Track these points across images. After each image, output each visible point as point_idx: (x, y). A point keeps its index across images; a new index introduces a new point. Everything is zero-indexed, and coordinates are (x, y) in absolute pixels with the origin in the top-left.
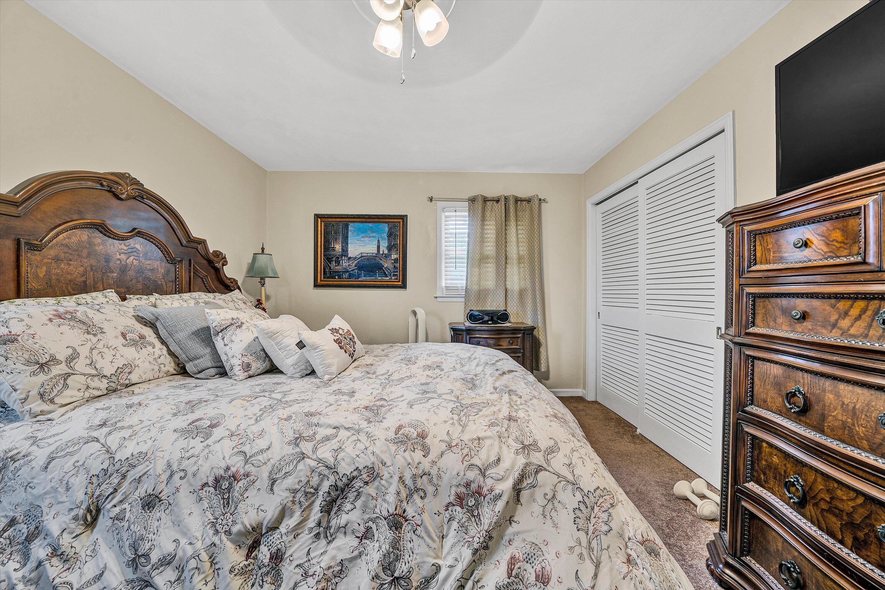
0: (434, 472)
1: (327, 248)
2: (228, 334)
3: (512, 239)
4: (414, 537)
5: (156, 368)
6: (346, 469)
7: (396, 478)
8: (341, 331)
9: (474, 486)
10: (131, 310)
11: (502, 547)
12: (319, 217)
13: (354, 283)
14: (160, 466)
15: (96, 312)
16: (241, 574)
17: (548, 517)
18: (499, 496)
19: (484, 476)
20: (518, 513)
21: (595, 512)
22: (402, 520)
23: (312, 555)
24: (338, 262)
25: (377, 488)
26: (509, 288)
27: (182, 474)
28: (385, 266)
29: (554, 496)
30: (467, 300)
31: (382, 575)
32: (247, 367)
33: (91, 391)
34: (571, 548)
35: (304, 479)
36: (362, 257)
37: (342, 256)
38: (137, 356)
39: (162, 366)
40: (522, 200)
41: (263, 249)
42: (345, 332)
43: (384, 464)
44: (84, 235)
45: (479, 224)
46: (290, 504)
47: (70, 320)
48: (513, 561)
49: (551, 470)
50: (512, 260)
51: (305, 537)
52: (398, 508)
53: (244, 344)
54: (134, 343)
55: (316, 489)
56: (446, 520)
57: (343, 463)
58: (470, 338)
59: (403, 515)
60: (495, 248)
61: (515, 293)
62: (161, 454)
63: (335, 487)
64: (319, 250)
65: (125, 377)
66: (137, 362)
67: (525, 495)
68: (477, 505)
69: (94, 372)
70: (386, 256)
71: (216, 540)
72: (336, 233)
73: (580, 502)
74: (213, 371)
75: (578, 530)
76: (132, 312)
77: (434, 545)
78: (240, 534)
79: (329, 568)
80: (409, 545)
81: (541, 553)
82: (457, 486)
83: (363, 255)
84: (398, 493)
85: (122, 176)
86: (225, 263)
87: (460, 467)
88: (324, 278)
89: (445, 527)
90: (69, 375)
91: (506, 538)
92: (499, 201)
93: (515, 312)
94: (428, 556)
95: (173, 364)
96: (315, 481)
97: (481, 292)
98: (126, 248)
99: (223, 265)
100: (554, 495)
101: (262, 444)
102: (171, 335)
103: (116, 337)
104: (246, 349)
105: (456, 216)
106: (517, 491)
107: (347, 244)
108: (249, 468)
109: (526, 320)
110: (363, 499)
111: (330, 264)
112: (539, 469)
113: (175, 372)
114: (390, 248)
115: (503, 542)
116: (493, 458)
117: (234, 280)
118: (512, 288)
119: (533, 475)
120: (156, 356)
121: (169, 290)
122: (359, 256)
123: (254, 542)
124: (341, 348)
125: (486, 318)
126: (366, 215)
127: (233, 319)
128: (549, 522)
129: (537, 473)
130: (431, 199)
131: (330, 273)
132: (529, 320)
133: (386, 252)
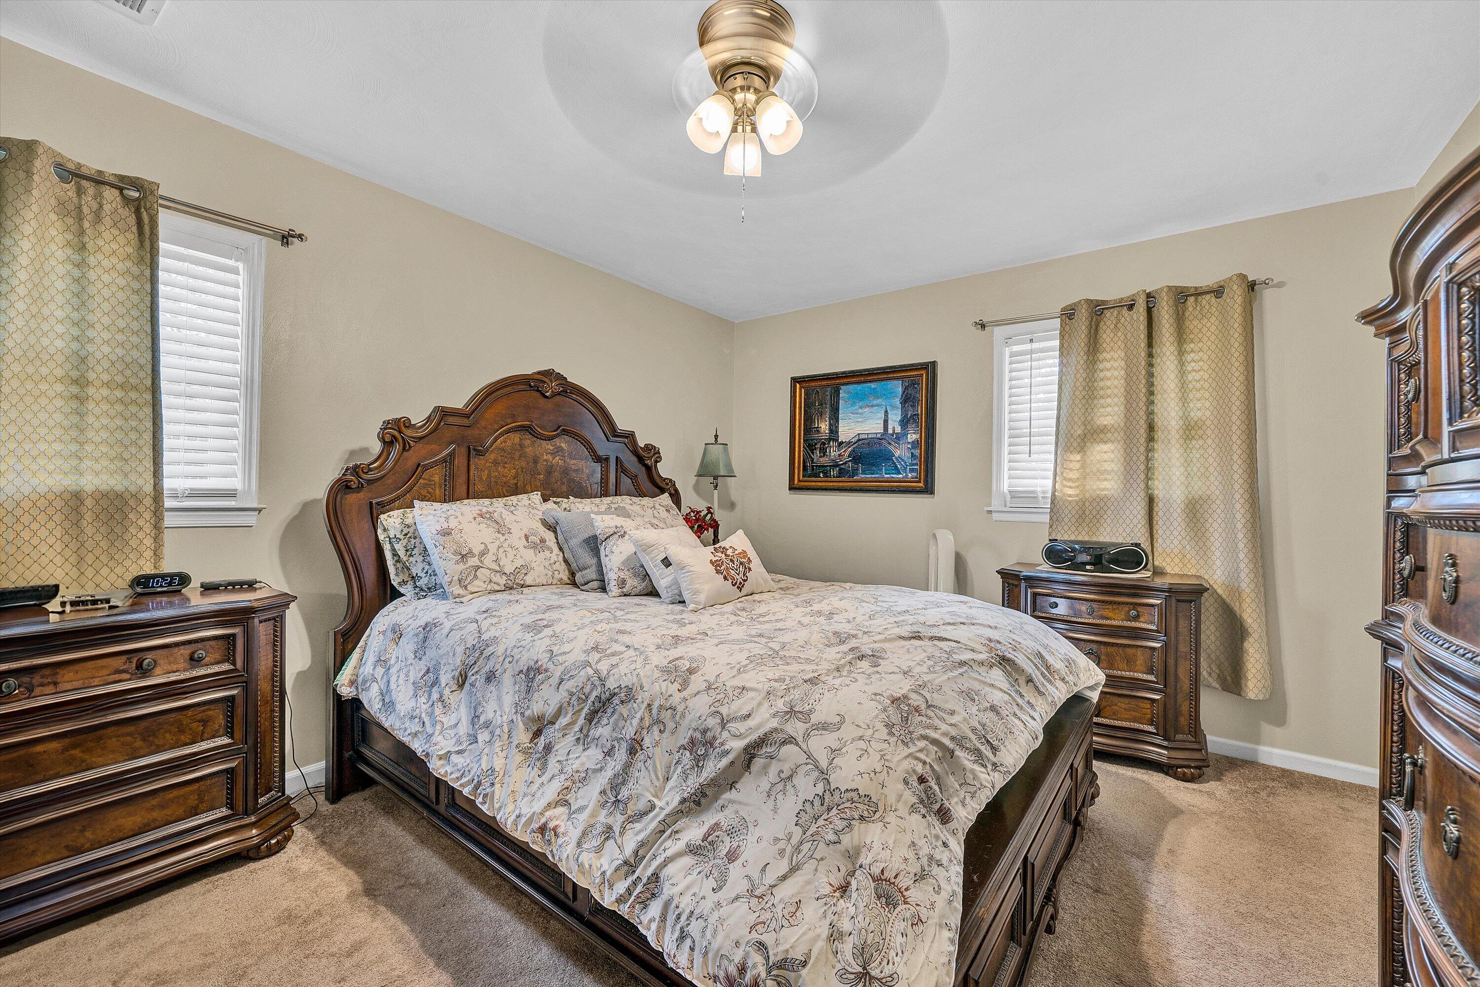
0: (680, 709)
1: (809, 428)
2: (611, 542)
3: (1165, 386)
4: (643, 768)
5: (550, 573)
6: (611, 684)
7: (645, 704)
8: (729, 552)
9: (709, 735)
10: (540, 513)
11: (713, 810)
12: (798, 382)
13: (846, 484)
14: (500, 650)
15: (509, 513)
16: (524, 753)
17: (772, 798)
18: (727, 752)
19: (723, 728)
20: (743, 780)
21: (830, 814)
22: (638, 748)
23: (571, 756)
24: (823, 451)
25: (629, 710)
26: (1161, 496)
27: (511, 659)
28: (897, 455)
29: (790, 778)
30: (1055, 518)
31: (609, 792)
32: (622, 583)
33: (492, 584)
34: (777, 840)
35: (581, 685)
36: (859, 440)
37: (830, 440)
38: (534, 559)
39: (556, 573)
40: (1198, 293)
41: (716, 437)
42: (737, 552)
43: (642, 688)
44: (515, 438)
45: (1082, 362)
46: (565, 704)
47: (488, 519)
48: (716, 826)
49: (804, 747)
50: (1166, 433)
51: (570, 739)
52: (638, 734)
53: (623, 557)
54: (534, 546)
55: (587, 697)
56: (675, 762)
57: (611, 678)
58: (1035, 595)
59: (640, 742)
60: (1122, 408)
61: (1175, 506)
62: (504, 640)
63: (599, 698)
64: (797, 432)
65: (521, 577)
66: (533, 565)
67: (758, 763)
68: (705, 756)
69: (498, 568)
70: (898, 438)
71: (514, 717)
72: (822, 405)
73: (818, 795)
74: (595, 584)
75: (796, 825)
76: (540, 515)
77: (656, 783)
78: (529, 718)
79: (577, 771)
80: (637, 774)
81: (745, 832)
82: (695, 730)
83: (862, 437)
84: (642, 719)
85: (548, 373)
86: (659, 459)
87: (705, 711)
88: (804, 476)
89: (672, 768)
90: (479, 567)
91: (720, 802)
92: (1133, 305)
93: (1176, 551)
94: (648, 791)
95: (567, 572)
96: (587, 690)
97: (1087, 504)
98: (552, 448)
99: (656, 462)
100: (792, 776)
101: (566, 648)
102: (566, 540)
103: (520, 538)
104: (623, 563)
105: (1032, 352)
106: (750, 754)
107: (837, 421)
108: (550, 665)
109: (1210, 572)
110: (615, 716)
111: (813, 453)
112: (790, 740)
113: (568, 581)
114: (904, 423)
115: (716, 805)
116: (745, 712)
117: (671, 480)
118: (1168, 496)
119: (777, 745)
120: (552, 561)
121: (594, 492)
122: (854, 440)
123: (538, 730)
124: (718, 572)
125: (1084, 558)
126: (865, 370)
127: (616, 527)
128: (771, 803)
129: (784, 743)
130: (983, 326)
131: (813, 469)
132: (1219, 572)
133: (898, 429)
